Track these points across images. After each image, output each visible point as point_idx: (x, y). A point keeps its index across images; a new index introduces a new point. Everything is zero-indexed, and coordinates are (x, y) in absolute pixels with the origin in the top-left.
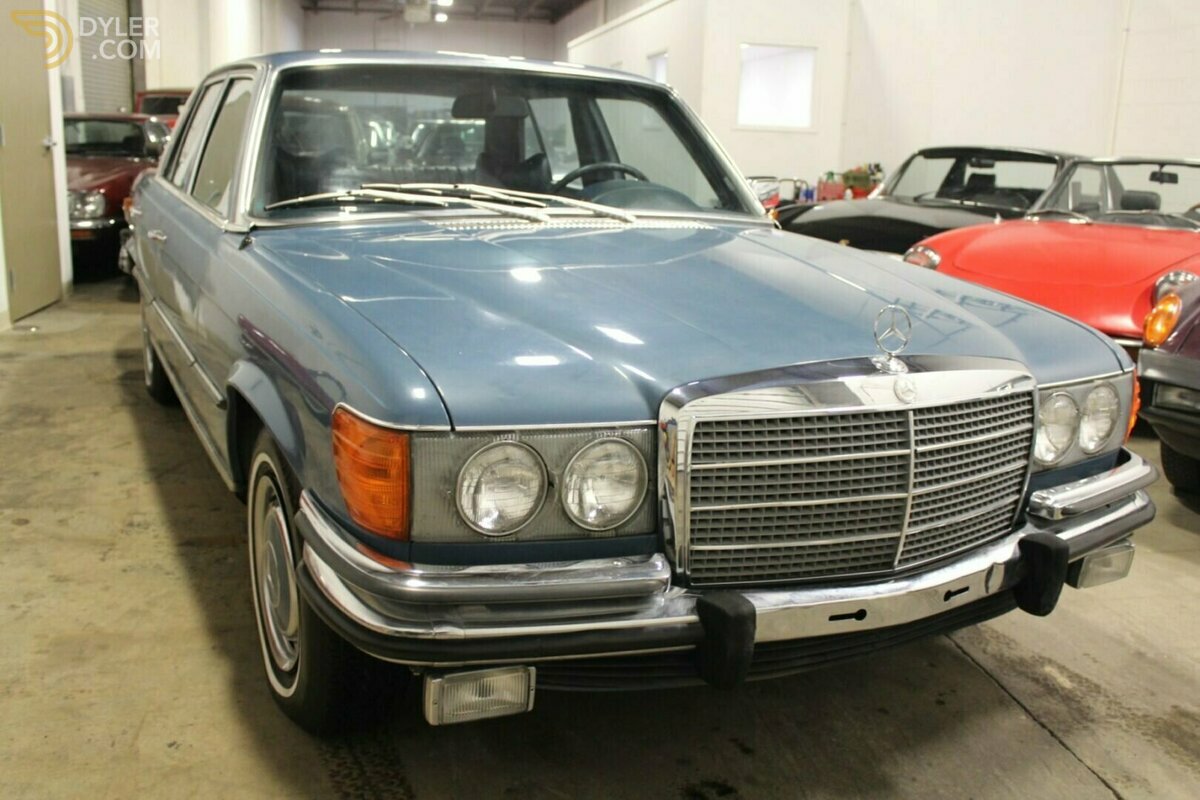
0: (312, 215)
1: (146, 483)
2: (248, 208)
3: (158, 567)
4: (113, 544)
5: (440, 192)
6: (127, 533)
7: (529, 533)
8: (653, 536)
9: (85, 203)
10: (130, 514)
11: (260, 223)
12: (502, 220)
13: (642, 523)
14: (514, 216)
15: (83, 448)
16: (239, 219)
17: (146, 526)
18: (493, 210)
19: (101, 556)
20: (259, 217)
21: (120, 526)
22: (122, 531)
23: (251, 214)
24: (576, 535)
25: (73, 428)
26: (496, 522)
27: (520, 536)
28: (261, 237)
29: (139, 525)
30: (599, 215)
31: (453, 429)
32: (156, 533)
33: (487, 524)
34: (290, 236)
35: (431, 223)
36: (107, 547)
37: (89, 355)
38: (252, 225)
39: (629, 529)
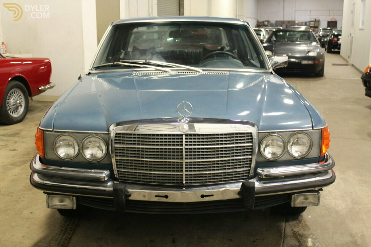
5: (142, 63)
11: (92, 72)
13: (105, 161)
14: (161, 70)
18: (154, 68)
26: (65, 156)
27: (72, 161)
30: (190, 70)
31: (53, 130)
33: (62, 156)
38: (89, 72)
39: (102, 162)
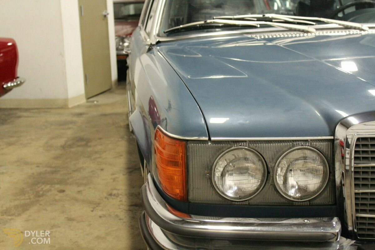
0: (187, 34)
1: (124, 175)
2: (157, 32)
3: (117, 216)
4: (99, 204)
5: (255, 19)
6: (108, 199)
7: (257, 200)
8: (334, 207)
9: (124, 42)
10: (112, 190)
11: (161, 39)
12: (289, 33)
13: (326, 198)
14: (295, 30)
15: (100, 158)
16: (152, 37)
17: (117, 196)
18: (283, 27)
19: (92, 209)
20: (162, 37)
21: (105, 195)
22: (106, 198)
23: (158, 35)
24: (284, 203)
25: (99, 148)
26: (236, 193)
27: (251, 202)
28: (162, 47)
29: (114, 195)
30: (347, 28)
31: (210, 139)
32: (122, 199)
33: (230, 194)
34: (175, 46)
35: (250, 36)
36: (95, 205)
37: (116, 114)
38: (158, 40)
39: (318, 201)
